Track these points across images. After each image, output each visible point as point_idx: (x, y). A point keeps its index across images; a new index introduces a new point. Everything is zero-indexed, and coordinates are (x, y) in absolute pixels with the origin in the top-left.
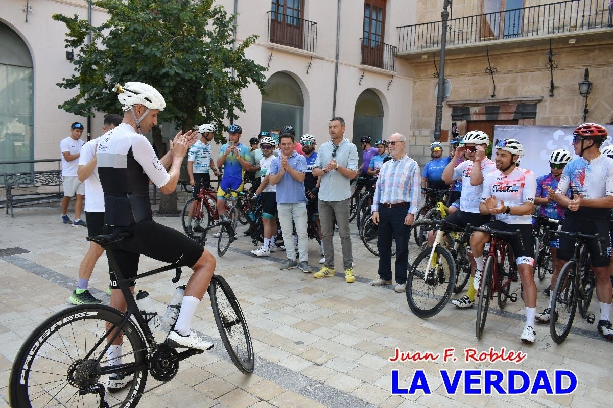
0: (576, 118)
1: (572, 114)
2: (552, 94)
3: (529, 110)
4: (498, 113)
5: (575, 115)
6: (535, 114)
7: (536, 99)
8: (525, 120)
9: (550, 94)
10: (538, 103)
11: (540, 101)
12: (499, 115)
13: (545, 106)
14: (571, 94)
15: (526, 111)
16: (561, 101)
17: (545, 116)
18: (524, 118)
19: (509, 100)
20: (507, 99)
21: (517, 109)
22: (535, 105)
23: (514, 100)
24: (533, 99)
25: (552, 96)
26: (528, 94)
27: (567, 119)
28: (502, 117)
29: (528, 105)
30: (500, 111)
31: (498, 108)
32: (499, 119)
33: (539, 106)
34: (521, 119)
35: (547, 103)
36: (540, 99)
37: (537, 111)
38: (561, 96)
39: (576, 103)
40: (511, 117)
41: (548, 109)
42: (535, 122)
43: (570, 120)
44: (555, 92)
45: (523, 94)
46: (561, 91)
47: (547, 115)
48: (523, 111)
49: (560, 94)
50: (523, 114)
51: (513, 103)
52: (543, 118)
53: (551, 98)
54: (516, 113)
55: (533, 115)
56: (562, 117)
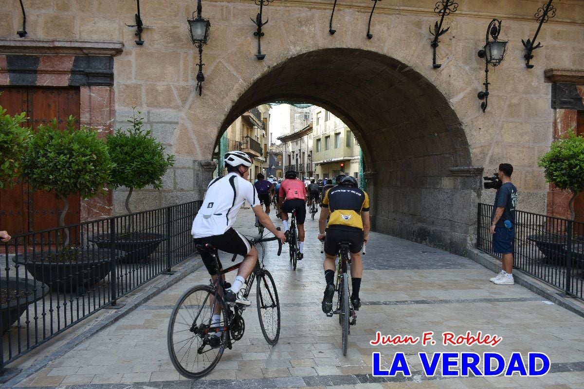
0: (184, 88)
1: (178, 80)
2: (140, 40)
3: (99, 68)
4: (35, 72)
5: (182, 83)
6: (111, 76)
7: (111, 46)
8: (93, 88)
9: (137, 40)
10: (115, 55)
11: (119, 52)
12: (39, 76)
13: (129, 63)
14: (172, 45)
15: (93, 71)
16: (156, 55)
17: (129, 82)
18: (89, 85)
19: (57, 44)
20: (53, 41)
21: (74, 66)
22: (111, 59)
23: (68, 45)
24: (106, 46)
25: (140, 43)
26: (95, 37)
27: (169, 90)
28: (45, 81)
29: (96, 58)
30: (41, 67)
31: (36, 60)
32: (38, 84)
33: (116, 60)
34: (84, 85)
35: (132, 58)
36: (118, 46)
37: (115, 71)
38: (156, 46)
39: (182, 62)
40: (64, 81)
41: (134, 69)
42: (111, 92)
43: (175, 92)
44: (145, 37)
45: (85, 37)
46: (156, 36)
47: (132, 82)
48: (87, 70)
49: (154, 40)
50: (88, 75)
51: (67, 52)
52: (127, 86)
53: (138, 49)
54: (73, 72)
55: (107, 79)
56: (160, 87)
